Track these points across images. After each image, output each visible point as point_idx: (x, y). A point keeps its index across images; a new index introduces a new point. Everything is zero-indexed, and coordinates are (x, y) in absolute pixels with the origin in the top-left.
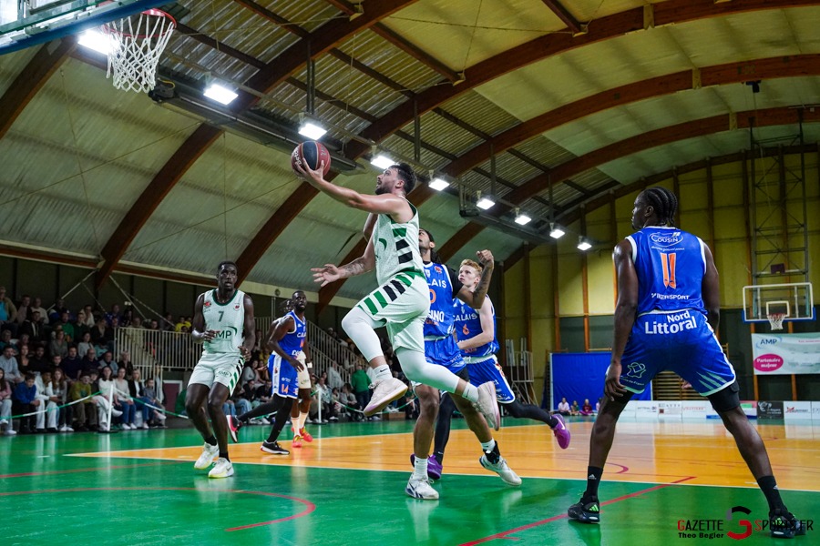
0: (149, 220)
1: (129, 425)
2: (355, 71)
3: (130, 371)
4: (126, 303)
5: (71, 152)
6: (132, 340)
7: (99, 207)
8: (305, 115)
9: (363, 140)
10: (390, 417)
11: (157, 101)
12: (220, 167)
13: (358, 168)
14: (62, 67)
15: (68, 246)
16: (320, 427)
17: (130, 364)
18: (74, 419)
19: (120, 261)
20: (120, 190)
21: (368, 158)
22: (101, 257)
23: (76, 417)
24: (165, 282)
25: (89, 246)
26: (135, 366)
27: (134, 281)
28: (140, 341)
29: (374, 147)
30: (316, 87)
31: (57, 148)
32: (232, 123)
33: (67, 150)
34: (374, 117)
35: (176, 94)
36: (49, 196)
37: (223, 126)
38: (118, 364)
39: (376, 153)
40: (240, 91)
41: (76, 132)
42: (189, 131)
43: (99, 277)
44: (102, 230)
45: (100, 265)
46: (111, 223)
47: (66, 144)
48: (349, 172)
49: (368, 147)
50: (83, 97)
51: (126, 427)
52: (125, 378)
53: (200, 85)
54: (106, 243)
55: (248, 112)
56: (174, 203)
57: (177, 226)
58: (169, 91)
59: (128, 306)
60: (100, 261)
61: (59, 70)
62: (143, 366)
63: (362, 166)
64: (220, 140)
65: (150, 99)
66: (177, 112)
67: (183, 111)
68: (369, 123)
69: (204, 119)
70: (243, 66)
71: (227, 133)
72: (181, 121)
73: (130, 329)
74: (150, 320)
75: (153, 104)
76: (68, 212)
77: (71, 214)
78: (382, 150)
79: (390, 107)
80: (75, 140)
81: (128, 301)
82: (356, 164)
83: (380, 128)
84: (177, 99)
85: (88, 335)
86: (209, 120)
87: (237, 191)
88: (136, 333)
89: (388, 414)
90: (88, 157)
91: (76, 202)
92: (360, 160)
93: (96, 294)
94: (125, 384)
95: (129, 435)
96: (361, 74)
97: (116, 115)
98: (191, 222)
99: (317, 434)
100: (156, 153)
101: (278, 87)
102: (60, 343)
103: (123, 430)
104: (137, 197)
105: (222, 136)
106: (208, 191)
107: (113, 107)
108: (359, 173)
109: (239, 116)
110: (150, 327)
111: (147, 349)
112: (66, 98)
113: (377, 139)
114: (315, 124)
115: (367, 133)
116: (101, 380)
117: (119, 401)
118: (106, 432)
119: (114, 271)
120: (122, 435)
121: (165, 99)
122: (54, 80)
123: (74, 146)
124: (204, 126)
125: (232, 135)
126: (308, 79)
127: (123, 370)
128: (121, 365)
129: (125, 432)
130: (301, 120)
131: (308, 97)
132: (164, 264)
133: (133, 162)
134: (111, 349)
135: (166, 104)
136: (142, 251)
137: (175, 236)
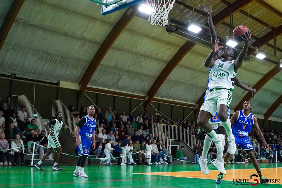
0: (165, 81)
1: (158, 162)
2: (249, 19)
3: (158, 140)
4: (157, 114)
5: (136, 54)
6: (159, 129)
7: (146, 75)
8: (229, 37)
9: (252, 47)
10: (263, 161)
11: (169, 32)
12: (194, 59)
13: (251, 59)
14: (133, 20)
15: (134, 91)
16: (234, 165)
17: (158, 138)
18: (137, 160)
19: (154, 97)
20: (155, 68)
21: (255, 55)
22: (147, 96)
23: (138, 159)
24: (172, 105)
25: (143, 91)
26: (160, 139)
27: (160, 105)
28: (162, 129)
29: (257, 50)
30: (233, 26)
31: (130, 52)
32: (200, 41)
33: (134, 53)
34: (257, 38)
35: (177, 30)
36: (127, 71)
37: (195, 42)
38: (154, 138)
39: (258, 53)
40: (202, 28)
41: (137, 46)
42: (182, 45)
43: (146, 103)
44: (147, 85)
45: (147, 99)
46: (151, 81)
47: (134, 50)
48: (247, 60)
49: (255, 50)
50: (140, 32)
51: (157, 163)
52: (156, 144)
53: (186, 25)
54: (149, 89)
55: (206, 36)
56: (176, 73)
57: (177, 83)
58: (174, 29)
59: (157, 115)
60: (146, 97)
61: (131, 21)
62: (163, 139)
63: (252, 58)
64: (194, 48)
65: (167, 31)
66: (177, 37)
67: (179, 36)
68: (255, 40)
69: (188, 39)
70: (204, 18)
71: (197, 45)
72: (178, 40)
73: (158, 124)
74: (166, 121)
75: (167, 34)
76: (134, 78)
77: (135, 78)
78: (260, 51)
79: (264, 34)
80: (137, 49)
81: (157, 113)
82: (250, 57)
83: (260, 42)
84: (177, 31)
85: (142, 127)
86: (190, 40)
87: (201, 69)
88: (161, 126)
89: (262, 160)
90: (142, 55)
91: (137, 73)
92: (251, 56)
93: (145, 110)
94: (156, 146)
95: (158, 166)
96: (252, 20)
97: (153, 38)
98: (182, 81)
99: (233, 168)
100: (168, 53)
101: (218, 26)
102: (131, 129)
103: (156, 164)
104: (161, 71)
105: (195, 46)
106: (189, 68)
107: (152, 35)
108: (251, 61)
109: (202, 38)
110: (166, 124)
111: (165, 132)
112: (134, 32)
113: (258, 47)
114: (233, 41)
115: (254, 44)
116: (147, 145)
117: (153, 153)
118: (149, 165)
119: (152, 101)
120: (155, 166)
121: (172, 31)
122: (129, 25)
123: (137, 51)
124: (188, 42)
125: (199, 46)
126: (230, 22)
127: (155, 141)
128: (155, 138)
129: (156, 165)
130: (227, 39)
131: (230, 30)
132: (172, 98)
133: (159, 57)
134: (150, 133)
135: (173, 33)
136: (163, 93)
137: (176, 87)
